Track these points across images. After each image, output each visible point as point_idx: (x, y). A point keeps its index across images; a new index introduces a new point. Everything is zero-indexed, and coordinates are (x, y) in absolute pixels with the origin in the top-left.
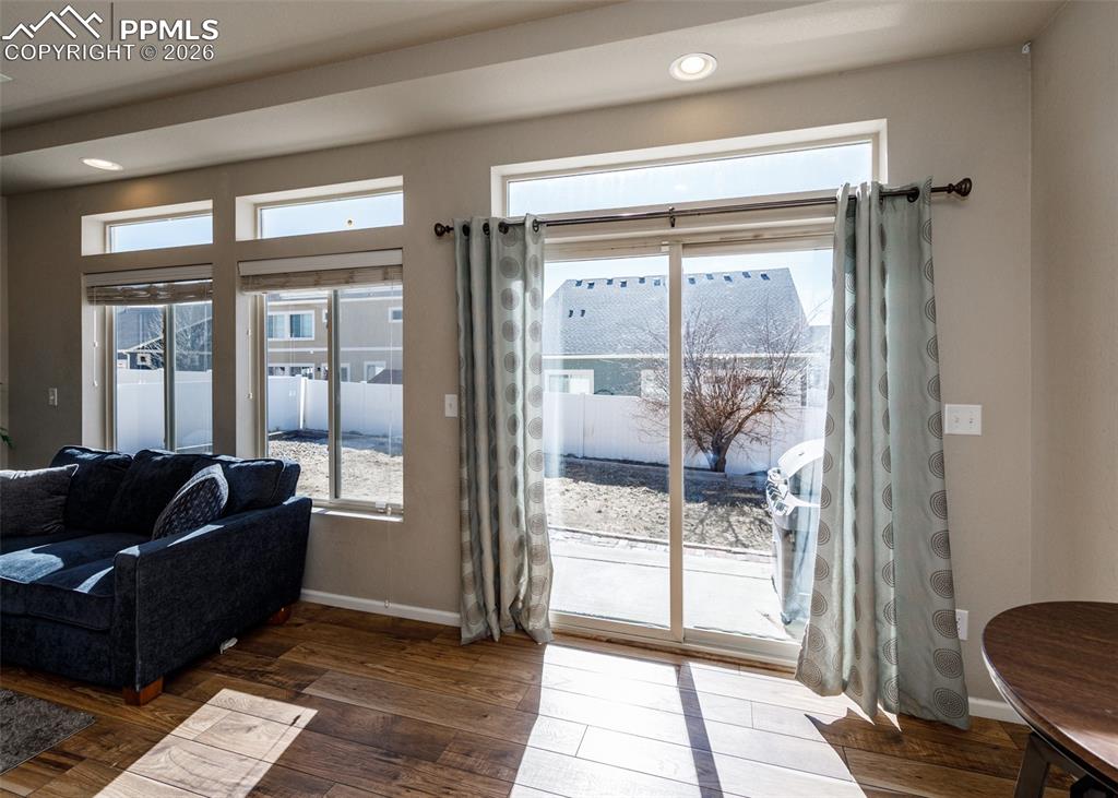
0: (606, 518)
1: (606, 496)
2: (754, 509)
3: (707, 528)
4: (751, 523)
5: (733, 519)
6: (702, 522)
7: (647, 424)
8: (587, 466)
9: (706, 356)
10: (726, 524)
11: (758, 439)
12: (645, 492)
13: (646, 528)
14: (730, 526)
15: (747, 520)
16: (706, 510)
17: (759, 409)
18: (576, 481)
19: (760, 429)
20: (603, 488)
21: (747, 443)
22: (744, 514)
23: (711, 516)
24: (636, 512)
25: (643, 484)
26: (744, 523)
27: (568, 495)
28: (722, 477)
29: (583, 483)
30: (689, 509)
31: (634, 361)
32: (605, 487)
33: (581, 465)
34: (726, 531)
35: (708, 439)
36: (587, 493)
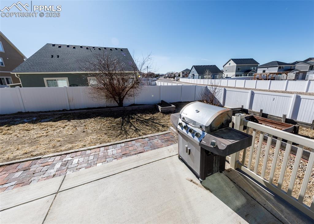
0: (87, 134)
1: (84, 124)
2: (135, 116)
3: (125, 127)
4: (136, 121)
5: (131, 121)
6: (122, 125)
7: (95, 95)
8: (73, 114)
9: (114, 72)
10: (130, 124)
11: (131, 96)
12: (99, 119)
13: (106, 134)
14: (131, 124)
15: (135, 120)
16: (122, 120)
17: (132, 87)
18: (69, 120)
19: (132, 93)
20: (82, 121)
21: (128, 97)
22: (133, 118)
23: (124, 122)
24: (99, 128)
25: (98, 116)
26: (135, 122)
27: (67, 128)
28: (123, 108)
29: (73, 121)
30: (117, 121)
31: (87, 74)
32: (83, 120)
33: (70, 114)
34: (131, 126)
35: (117, 98)
36: (76, 124)
